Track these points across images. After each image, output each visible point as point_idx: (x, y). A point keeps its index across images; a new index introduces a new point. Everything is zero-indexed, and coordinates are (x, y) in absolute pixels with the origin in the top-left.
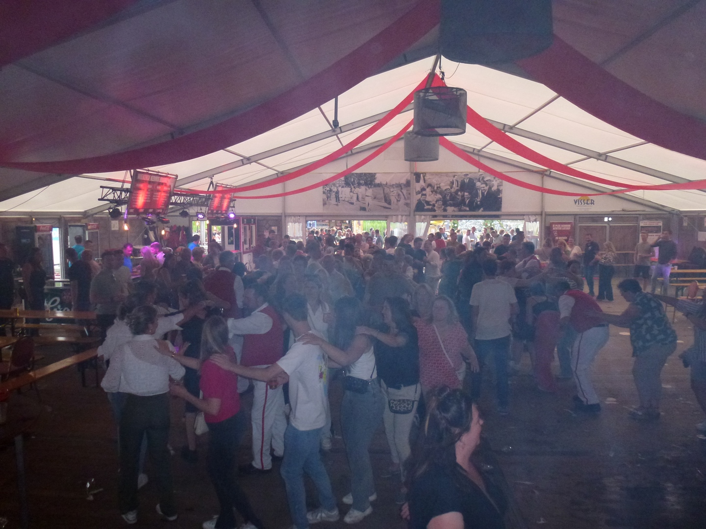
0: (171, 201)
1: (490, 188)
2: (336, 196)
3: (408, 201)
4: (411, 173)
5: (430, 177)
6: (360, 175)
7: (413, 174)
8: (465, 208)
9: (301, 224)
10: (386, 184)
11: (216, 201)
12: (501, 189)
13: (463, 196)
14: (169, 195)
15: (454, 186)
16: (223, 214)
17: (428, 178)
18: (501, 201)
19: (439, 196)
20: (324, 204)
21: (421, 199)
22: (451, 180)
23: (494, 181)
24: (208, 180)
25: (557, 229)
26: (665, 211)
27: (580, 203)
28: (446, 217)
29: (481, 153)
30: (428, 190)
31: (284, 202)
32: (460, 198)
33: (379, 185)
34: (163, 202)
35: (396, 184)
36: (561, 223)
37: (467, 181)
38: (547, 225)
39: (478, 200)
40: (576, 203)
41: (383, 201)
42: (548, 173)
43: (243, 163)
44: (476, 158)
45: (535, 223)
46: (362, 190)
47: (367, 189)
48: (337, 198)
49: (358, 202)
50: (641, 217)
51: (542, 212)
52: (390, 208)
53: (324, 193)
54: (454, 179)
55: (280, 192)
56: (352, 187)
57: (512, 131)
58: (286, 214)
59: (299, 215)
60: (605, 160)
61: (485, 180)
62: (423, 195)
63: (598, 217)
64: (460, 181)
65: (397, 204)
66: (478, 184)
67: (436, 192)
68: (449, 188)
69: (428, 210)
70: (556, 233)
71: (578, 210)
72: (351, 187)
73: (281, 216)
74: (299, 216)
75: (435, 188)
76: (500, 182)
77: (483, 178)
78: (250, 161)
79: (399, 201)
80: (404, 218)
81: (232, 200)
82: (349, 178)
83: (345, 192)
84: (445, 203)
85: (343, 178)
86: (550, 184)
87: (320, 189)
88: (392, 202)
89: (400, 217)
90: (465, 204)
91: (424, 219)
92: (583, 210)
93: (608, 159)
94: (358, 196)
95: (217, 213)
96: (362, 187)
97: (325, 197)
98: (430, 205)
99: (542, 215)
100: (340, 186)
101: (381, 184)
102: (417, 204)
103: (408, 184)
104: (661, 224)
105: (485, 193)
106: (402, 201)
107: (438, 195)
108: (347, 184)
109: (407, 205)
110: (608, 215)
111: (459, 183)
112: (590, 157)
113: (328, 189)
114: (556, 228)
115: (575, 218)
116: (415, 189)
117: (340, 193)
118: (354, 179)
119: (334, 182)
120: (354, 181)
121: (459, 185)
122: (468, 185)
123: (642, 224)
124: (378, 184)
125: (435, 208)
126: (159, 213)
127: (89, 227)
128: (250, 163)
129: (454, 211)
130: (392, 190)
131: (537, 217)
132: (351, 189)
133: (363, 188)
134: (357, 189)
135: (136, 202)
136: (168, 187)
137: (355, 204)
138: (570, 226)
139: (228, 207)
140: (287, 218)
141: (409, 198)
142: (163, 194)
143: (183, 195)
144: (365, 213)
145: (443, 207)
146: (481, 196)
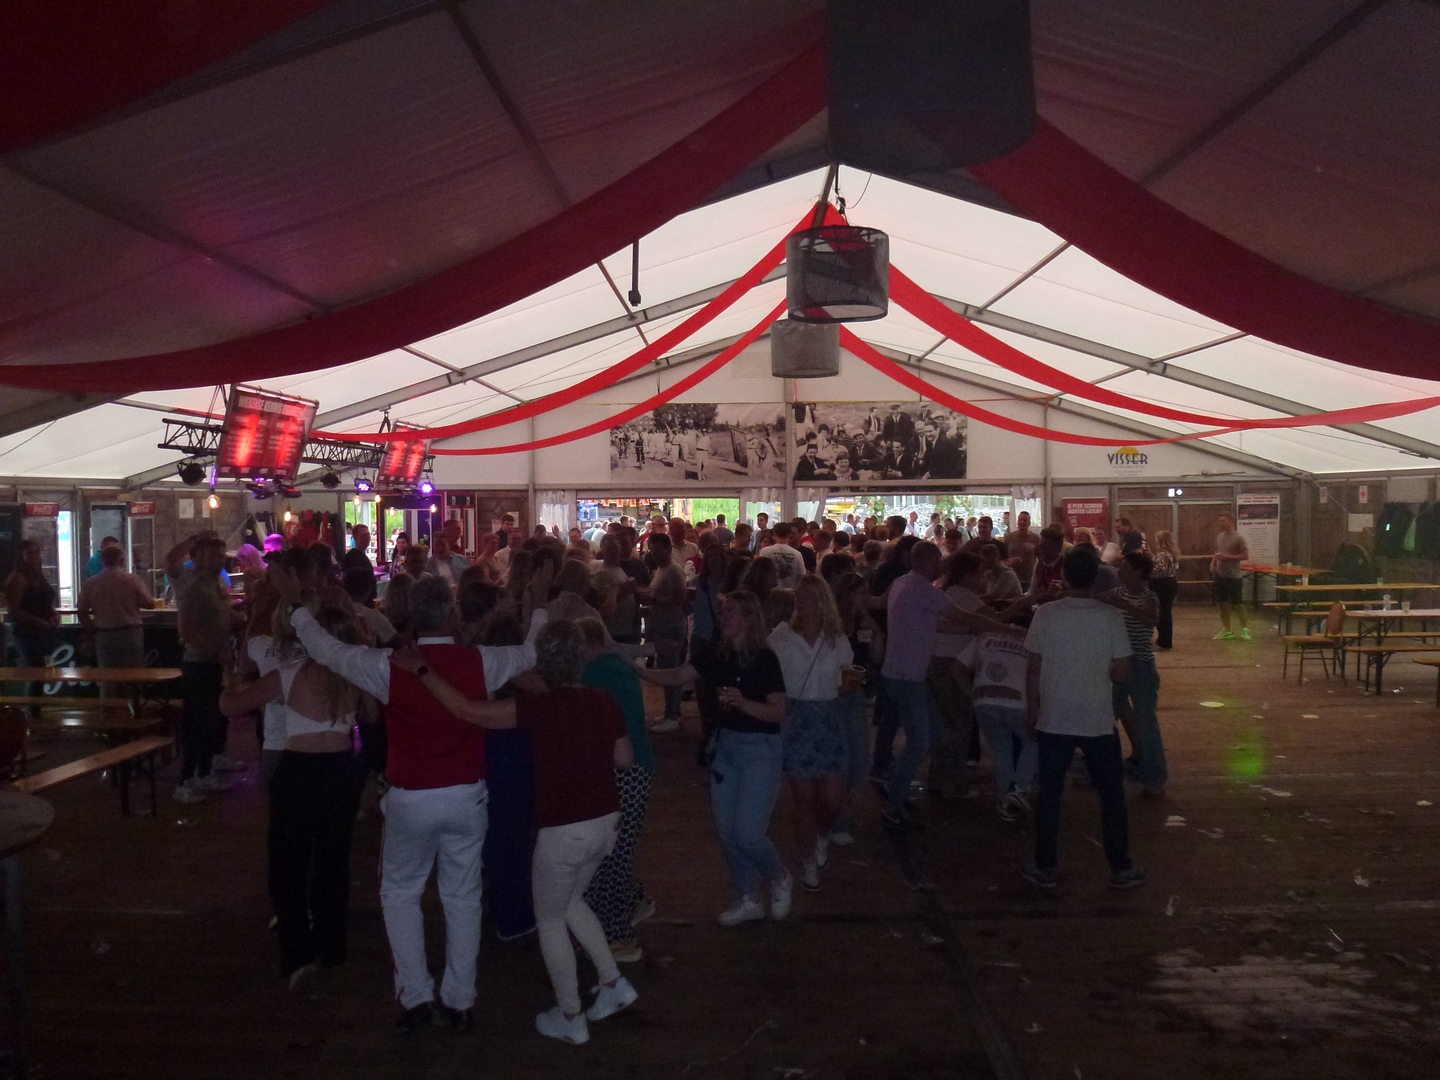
0: (305, 455)
1: (943, 433)
2: (637, 449)
3: (782, 460)
4: (787, 403)
5: (825, 412)
6: (684, 409)
7: (790, 406)
8: (894, 472)
9: (566, 507)
10: (738, 425)
11: (395, 458)
12: (963, 435)
13: (889, 449)
14: (300, 441)
15: (872, 428)
16: (408, 485)
17: (820, 412)
18: (965, 458)
19: (842, 449)
20: (614, 466)
21: (808, 454)
22: (867, 418)
23: (951, 418)
24: (379, 416)
25: (1075, 512)
26: (1285, 475)
27: (1120, 461)
28: (859, 491)
29: (923, 364)
30: (821, 437)
31: (533, 462)
32: (884, 452)
33: (724, 428)
34: (288, 455)
35: (757, 425)
36: (1083, 501)
37: (896, 418)
38: (1058, 504)
39: (921, 456)
40: (1111, 461)
41: (732, 459)
42: (1055, 402)
43: (450, 382)
44: (914, 373)
45: (1032, 500)
46: (688, 438)
47: (700, 434)
48: (640, 453)
49: (681, 462)
50: (1239, 486)
51: (1045, 479)
52: (746, 474)
53: (613, 443)
55: (524, 440)
56: (670, 431)
57: (980, 317)
58: (537, 487)
59: (565, 487)
60: (1163, 374)
61: (933, 416)
62: (810, 446)
63: (1156, 489)
64: (882, 418)
65: (759, 466)
66: (919, 425)
67: (836, 441)
68: (862, 432)
69: (822, 477)
70: (1074, 521)
71: (1117, 475)
72: (667, 432)
73: (527, 491)
74: (564, 490)
75: (835, 433)
76: (963, 421)
77: (929, 413)
78: (466, 377)
79: (764, 459)
80: (774, 492)
81: (427, 456)
82: (664, 413)
83: (655, 442)
84: (855, 464)
85: (650, 414)
86: (1059, 423)
87: (605, 436)
88: (750, 462)
89: (765, 490)
90: (894, 466)
91: (814, 494)
92: (1126, 475)
93: (1169, 371)
94: (680, 450)
95: (397, 482)
96: (689, 431)
97: (614, 451)
98: (826, 467)
99: (1046, 485)
100: (645, 429)
101: (728, 425)
102: (800, 464)
103: (781, 425)
104: (1277, 501)
105: (934, 443)
106: (770, 459)
107: (840, 446)
108: (660, 425)
109: (779, 466)
110: (1176, 484)
111: (882, 423)
112: (1135, 368)
113: (621, 436)
114: (1073, 510)
115: (1110, 492)
116: (795, 434)
117: (645, 443)
118: (673, 415)
119: (633, 421)
120: (673, 420)
121: (882, 427)
122: (900, 427)
123: (1240, 501)
124: (722, 425)
125: (835, 472)
126: (281, 477)
127: (134, 510)
128: (464, 381)
129: (872, 478)
130: (749, 437)
131: (1036, 488)
132: (668, 435)
133: (692, 433)
134: (678, 435)
135: (234, 452)
136: (298, 425)
137: (675, 466)
138: (1101, 505)
139: (420, 470)
140: (539, 495)
141: (783, 454)
142: (289, 439)
143: (330, 443)
144: (694, 483)
145: (851, 470)
146: (925, 449)
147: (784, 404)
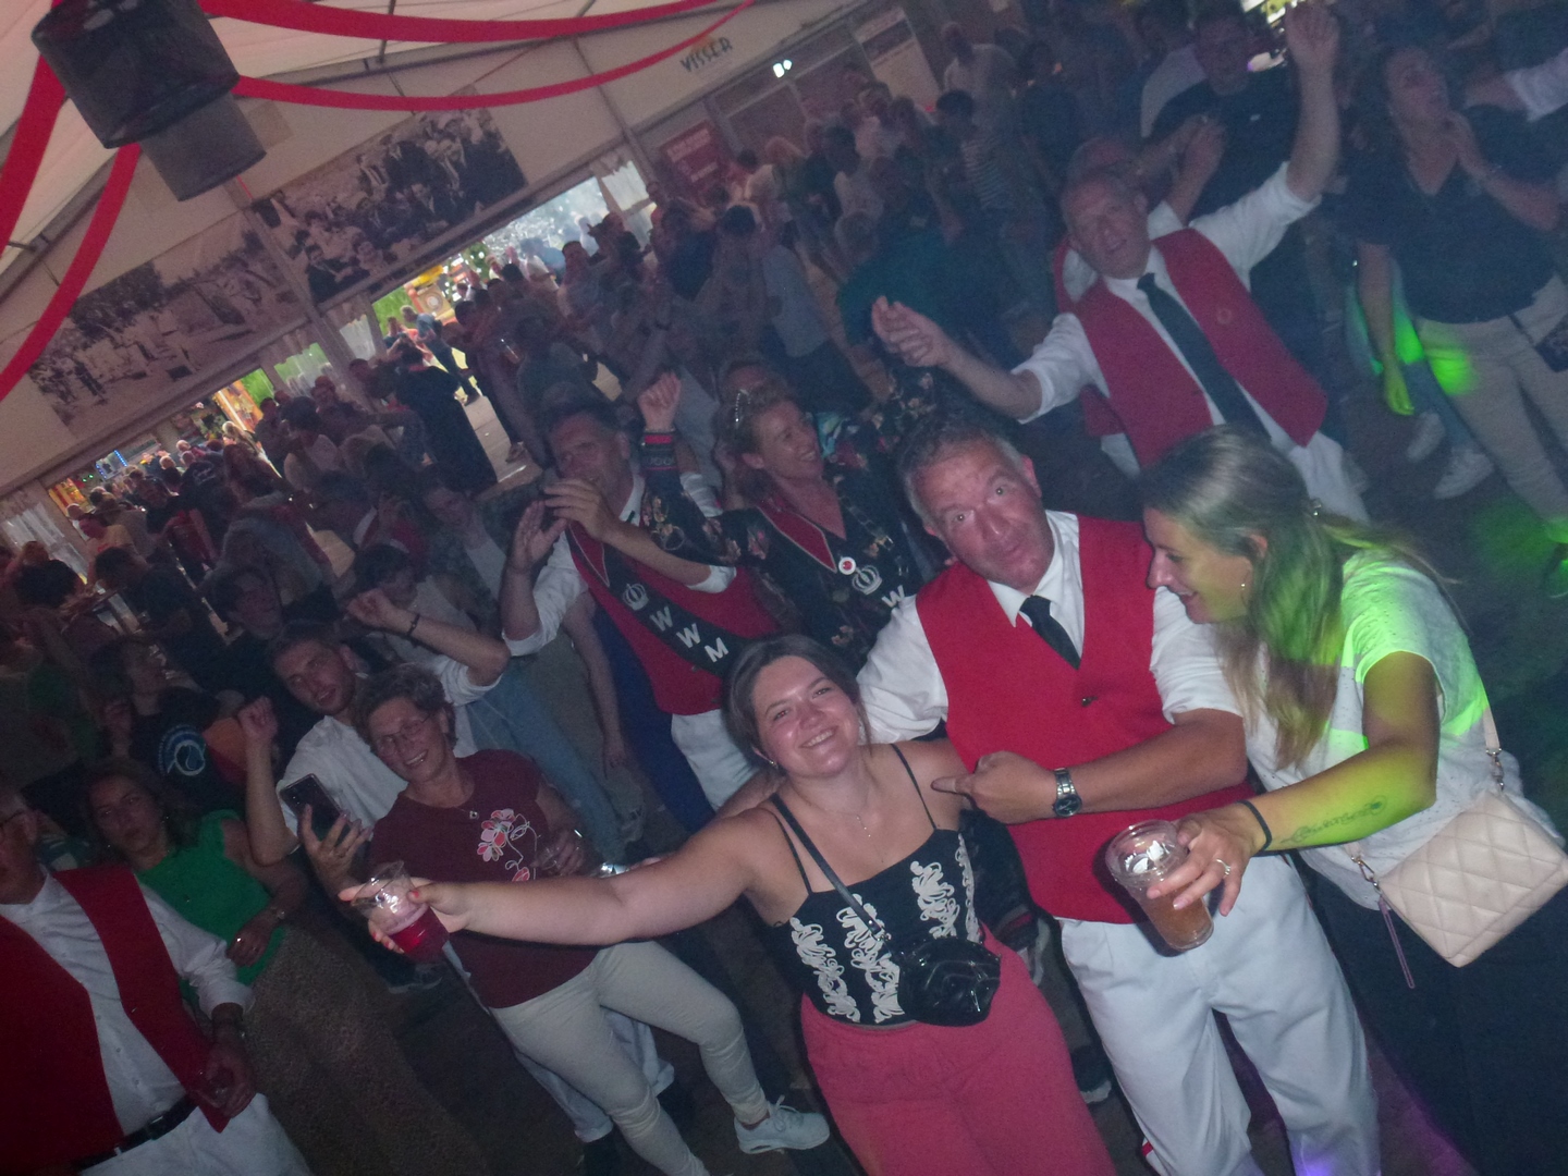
1: (466, 142)
2: (83, 380)
3: (284, 288)
4: (244, 210)
5: (300, 194)
6: (109, 292)
7: (250, 212)
8: (434, 225)
9: (40, 507)
10: (197, 274)
12: (493, 129)
13: (412, 199)
15: (374, 183)
17: (294, 199)
18: (512, 159)
20: (67, 419)
21: (314, 262)
22: (359, 174)
23: (466, 118)
25: (681, 155)
27: (699, 63)
29: (390, 63)
30: (316, 231)
32: (407, 207)
33: (182, 288)
35: (224, 260)
36: (684, 137)
37: (397, 154)
38: (654, 157)
39: (456, 186)
40: (689, 68)
41: (218, 322)
45: (622, 169)
46: (141, 328)
47: (155, 314)
48: (90, 382)
49: (157, 363)
52: (249, 332)
53: (44, 390)
54: (363, 166)
59: (18, 484)
61: (441, 125)
62: (310, 250)
63: (757, 76)
64: (379, 163)
65: (259, 312)
67: (338, 225)
68: (362, 195)
69: (349, 281)
70: (684, 168)
71: (704, 82)
75: (331, 216)
76: (482, 113)
77: (433, 124)
79: (259, 299)
80: (300, 336)
82: (86, 313)
83: (102, 356)
84: (382, 243)
86: (604, 55)
89: (287, 338)
90: (431, 218)
91: (353, 309)
92: (715, 77)
94: (142, 348)
96: (137, 317)
98: (344, 266)
99: (628, 141)
100: (75, 349)
101: (184, 282)
102: (311, 282)
103: (253, 243)
104: (901, 15)
105: (463, 160)
106: (269, 295)
107: (347, 229)
109: (285, 297)
110: (777, 58)
111: (383, 170)
113: (49, 373)
114: (676, 154)
115: (708, 108)
117: (88, 365)
118: (102, 309)
119: (51, 345)
120: (106, 315)
121: (385, 175)
122: (407, 163)
123: (861, 37)
124: (176, 285)
130: (221, 282)
131: (620, 151)
133: (142, 319)
134: (126, 330)
141: (280, 280)
144: (191, 379)
145: (380, 252)
146: (456, 175)
147: (240, 215)
